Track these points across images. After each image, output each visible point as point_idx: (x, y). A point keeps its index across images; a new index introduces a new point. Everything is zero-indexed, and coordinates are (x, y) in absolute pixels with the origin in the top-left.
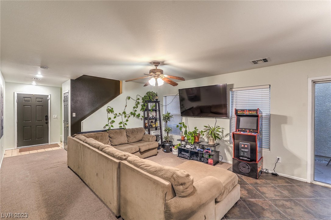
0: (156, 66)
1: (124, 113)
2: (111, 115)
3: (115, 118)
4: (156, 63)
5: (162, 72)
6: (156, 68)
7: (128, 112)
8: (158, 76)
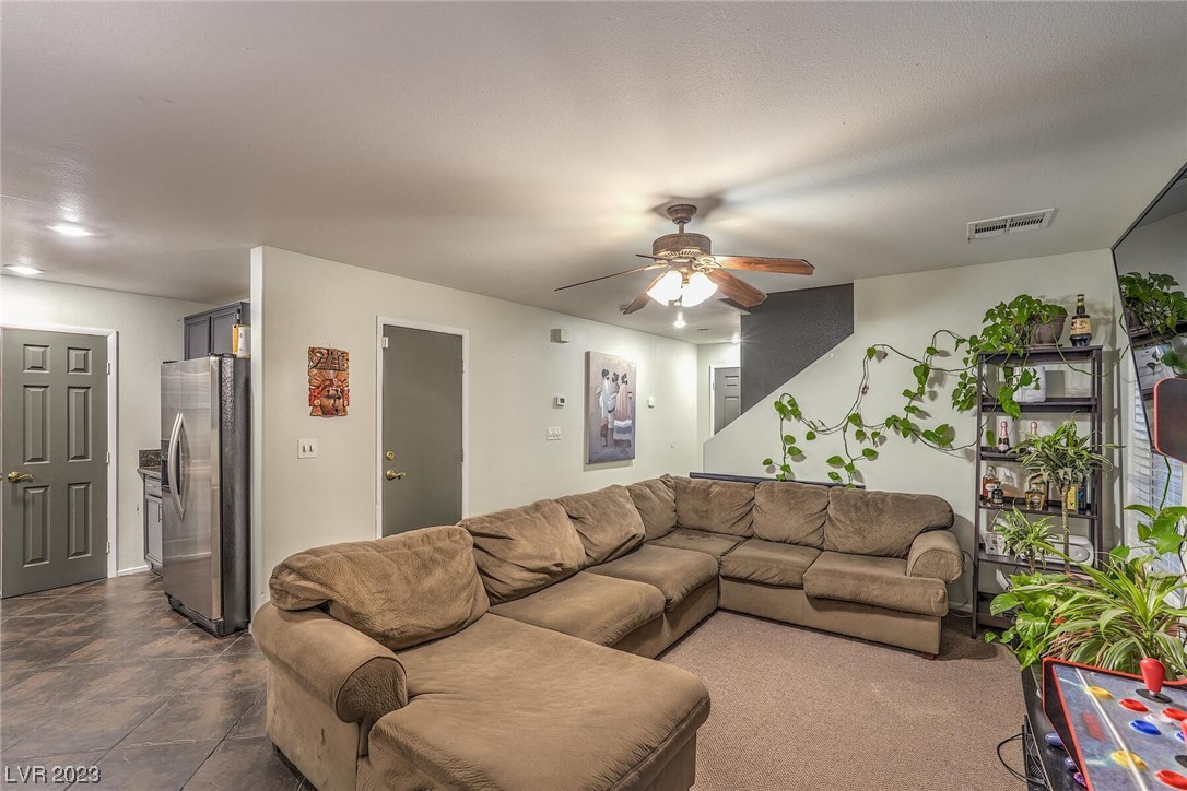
0: (681, 221)
1: (856, 419)
2: (797, 429)
3: (811, 436)
4: (681, 210)
5: (703, 244)
6: (682, 230)
7: (873, 418)
8: (691, 265)
